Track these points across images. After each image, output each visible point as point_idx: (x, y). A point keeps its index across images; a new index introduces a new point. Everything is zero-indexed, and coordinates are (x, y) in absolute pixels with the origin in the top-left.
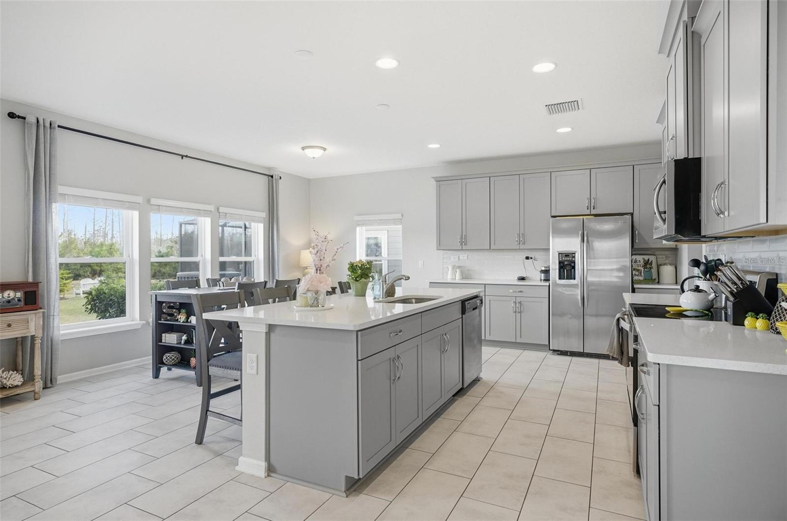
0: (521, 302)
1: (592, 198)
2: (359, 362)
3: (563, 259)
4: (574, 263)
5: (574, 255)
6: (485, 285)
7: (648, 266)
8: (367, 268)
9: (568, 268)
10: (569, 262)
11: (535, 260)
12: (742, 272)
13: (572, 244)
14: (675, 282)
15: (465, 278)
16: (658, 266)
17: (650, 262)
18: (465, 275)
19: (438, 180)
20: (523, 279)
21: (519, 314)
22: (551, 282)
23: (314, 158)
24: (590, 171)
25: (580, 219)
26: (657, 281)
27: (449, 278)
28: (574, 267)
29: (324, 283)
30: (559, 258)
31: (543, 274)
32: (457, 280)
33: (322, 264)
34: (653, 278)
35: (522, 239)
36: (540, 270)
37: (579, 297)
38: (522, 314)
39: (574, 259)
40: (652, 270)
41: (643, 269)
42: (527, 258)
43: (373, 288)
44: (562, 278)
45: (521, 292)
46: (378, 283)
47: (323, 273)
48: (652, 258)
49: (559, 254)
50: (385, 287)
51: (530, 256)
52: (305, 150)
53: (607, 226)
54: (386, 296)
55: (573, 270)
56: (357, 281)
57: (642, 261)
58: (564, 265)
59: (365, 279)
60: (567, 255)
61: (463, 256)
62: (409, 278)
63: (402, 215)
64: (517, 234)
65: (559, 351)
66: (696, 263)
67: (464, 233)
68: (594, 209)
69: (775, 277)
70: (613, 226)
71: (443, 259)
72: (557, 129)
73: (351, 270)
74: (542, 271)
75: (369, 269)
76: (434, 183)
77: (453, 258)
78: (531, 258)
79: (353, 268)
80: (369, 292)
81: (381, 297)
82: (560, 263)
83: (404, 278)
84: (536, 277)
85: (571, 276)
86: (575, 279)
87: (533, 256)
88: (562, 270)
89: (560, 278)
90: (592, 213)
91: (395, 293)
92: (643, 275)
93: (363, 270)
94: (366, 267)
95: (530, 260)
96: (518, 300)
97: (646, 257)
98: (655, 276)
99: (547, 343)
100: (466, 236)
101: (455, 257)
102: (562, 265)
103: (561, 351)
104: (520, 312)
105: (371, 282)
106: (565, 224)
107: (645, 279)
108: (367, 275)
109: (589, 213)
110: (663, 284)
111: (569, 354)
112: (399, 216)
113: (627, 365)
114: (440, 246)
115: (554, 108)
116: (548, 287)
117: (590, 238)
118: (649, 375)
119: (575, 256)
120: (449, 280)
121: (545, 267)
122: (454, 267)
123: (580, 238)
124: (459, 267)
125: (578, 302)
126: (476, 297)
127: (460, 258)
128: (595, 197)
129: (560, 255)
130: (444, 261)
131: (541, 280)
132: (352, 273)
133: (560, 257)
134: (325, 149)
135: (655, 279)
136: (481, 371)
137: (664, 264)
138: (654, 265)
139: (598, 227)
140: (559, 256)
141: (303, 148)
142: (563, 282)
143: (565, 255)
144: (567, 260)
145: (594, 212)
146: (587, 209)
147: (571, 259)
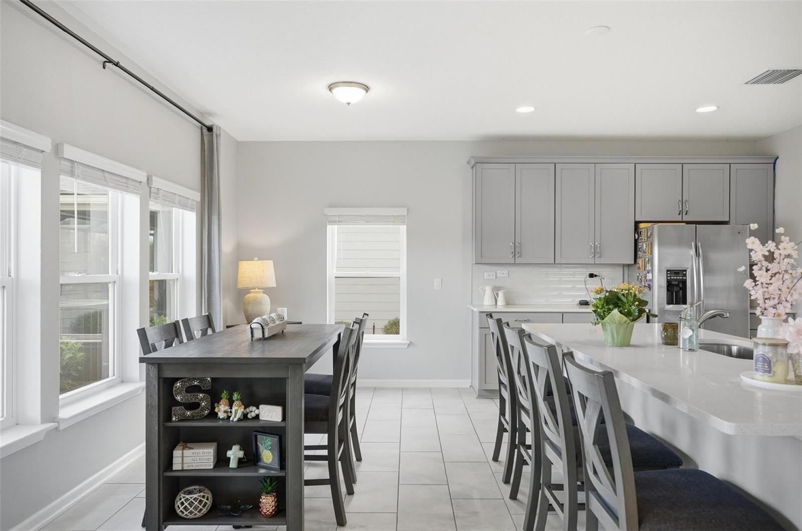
1: (684, 201)
3: (672, 278)
4: (686, 283)
5: (684, 273)
6: (563, 313)
9: (677, 289)
10: (678, 282)
11: (601, 278)
13: (683, 258)
15: (511, 305)
18: (511, 300)
19: (481, 162)
20: (586, 304)
23: (349, 104)
24: (682, 166)
27: (487, 304)
30: (667, 277)
32: (499, 307)
35: (599, 250)
39: (685, 278)
42: (591, 276)
49: (667, 271)
51: (594, 273)
52: (334, 91)
55: (683, 292)
58: (673, 285)
60: (676, 273)
68: (686, 214)
72: (696, 109)
77: (488, 275)
78: (596, 276)
82: (667, 282)
85: (683, 301)
86: (686, 304)
87: (604, 275)
88: (670, 292)
89: (669, 303)
90: (683, 220)
95: (595, 279)
102: (670, 285)
109: (681, 220)
114: (482, 257)
117: (707, 252)
119: (686, 274)
122: (493, 288)
123: (694, 250)
127: (499, 276)
128: (687, 199)
129: (669, 273)
133: (669, 275)
134: (368, 90)
140: (667, 274)
141: (330, 88)
142: (671, 307)
143: (675, 273)
144: (676, 280)
145: (686, 218)
146: (679, 214)
147: (681, 278)
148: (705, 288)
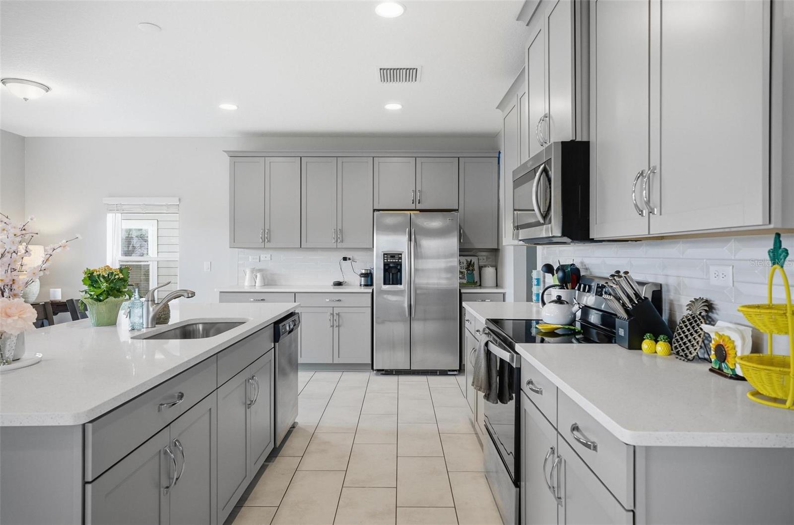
0: (339, 313)
1: (417, 191)
2: (89, 487)
3: (389, 260)
4: (401, 265)
5: (400, 256)
6: (295, 293)
7: (471, 268)
8: (119, 279)
9: (394, 271)
10: (394, 264)
11: (353, 261)
12: (637, 285)
13: (398, 243)
14: (495, 285)
15: (267, 285)
16: (480, 268)
17: (472, 263)
18: (268, 281)
19: (234, 156)
20: (339, 284)
21: (337, 328)
22: (375, 287)
23: (26, 99)
24: (416, 159)
25: (407, 214)
26: (478, 284)
27: (246, 285)
28: (400, 271)
29: (16, 318)
30: (384, 259)
31: (363, 278)
32: (257, 288)
33: (15, 278)
34: (475, 281)
35: (340, 235)
36: (359, 273)
37: (406, 305)
38: (340, 328)
39: (400, 261)
40: (474, 272)
41: (466, 272)
42: (345, 259)
43: (130, 312)
44: (387, 282)
45: (339, 301)
46: (140, 304)
47: (15, 296)
48: (474, 260)
49: (384, 254)
50: (151, 309)
51: (348, 257)
52: (9, 85)
53: (435, 223)
54: (154, 323)
55: (399, 273)
56: (100, 301)
57: (465, 263)
58: (390, 267)
59: (115, 297)
60: (393, 256)
61: (265, 256)
62: (193, 294)
63: (180, 200)
64: (334, 229)
65: (383, 370)
66: (549, 268)
67: (267, 227)
68: (419, 203)
69: (660, 289)
70: (441, 224)
71: (238, 261)
72: (385, 104)
73: (89, 282)
74: (362, 275)
75: (124, 280)
76: (226, 159)
77: (251, 258)
78: (349, 259)
79: (92, 279)
80: (123, 318)
81: (145, 326)
82: (385, 265)
83: (186, 295)
84: (355, 282)
85: (398, 281)
86: (401, 284)
87: (351, 257)
88: (387, 273)
89: (385, 283)
90: (417, 208)
91: (170, 317)
92: (466, 278)
93: (112, 282)
94: (117, 277)
95: (348, 262)
96: (336, 311)
97: (469, 259)
98: (477, 279)
99: (370, 362)
100: (269, 230)
101: (255, 257)
102: (387, 267)
103: (386, 371)
104: (339, 326)
105: (127, 300)
106: (390, 219)
107: (468, 282)
108: (119, 291)
109: (414, 208)
110: (485, 287)
111: (394, 373)
112: (175, 201)
113: (495, 402)
114: (235, 242)
115: (390, 74)
116: (370, 295)
117: (417, 237)
118: (596, 451)
119: (401, 257)
120: (246, 288)
121: (365, 270)
122: (253, 271)
123: (407, 236)
124: (260, 270)
125: (405, 311)
126: (291, 315)
127: (262, 259)
128: (420, 189)
130: (239, 263)
131: (361, 285)
132: (91, 288)
133: (386, 258)
134: (48, 89)
135: (477, 282)
136: (297, 414)
137: (485, 266)
138: (476, 267)
139: (425, 223)
140: (384, 257)
141: (3, 83)
142: (387, 287)
143: (391, 256)
144: (393, 262)
145: (419, 207)
146: (413, 203)
147: (397, 261)
148: (416, 270)
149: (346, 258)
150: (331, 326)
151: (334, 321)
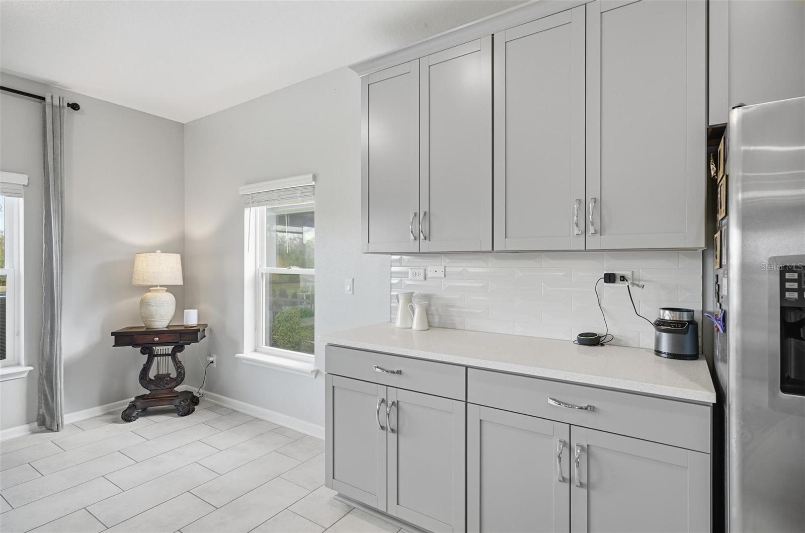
6: (467, 368)
11: (633, 284)
15: (437, 328)
19: (368, 72)
20: (591, 340)
21: (584, 490)
27: (398, 326)
31: (664, 335)
35: (594, 217)
36: (655, 320)
38: (593, 493)
42: (610, 278)
45: (591, 409)
49: (784, 270)
51: (618, 272)
61: (435, 269)
63: (315, 178)
64: (579, 201)
67: (423, 208)
71: (391, 277)
74: (663, 324)
77: (412, 274)
78: (623, 278)
84: (640, 341)
87: (627, 273)
95: (619, 286)
96: (580, 437)
100: (428, 215)
101: (417, 271)
104: (588, 486)
112: (308, 180)
122: (410, 298)
127: (429, 275)
131: (657, 353)
149: (614, 275)
150: (564, 480)
151: (574, 465)
